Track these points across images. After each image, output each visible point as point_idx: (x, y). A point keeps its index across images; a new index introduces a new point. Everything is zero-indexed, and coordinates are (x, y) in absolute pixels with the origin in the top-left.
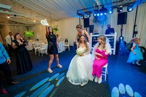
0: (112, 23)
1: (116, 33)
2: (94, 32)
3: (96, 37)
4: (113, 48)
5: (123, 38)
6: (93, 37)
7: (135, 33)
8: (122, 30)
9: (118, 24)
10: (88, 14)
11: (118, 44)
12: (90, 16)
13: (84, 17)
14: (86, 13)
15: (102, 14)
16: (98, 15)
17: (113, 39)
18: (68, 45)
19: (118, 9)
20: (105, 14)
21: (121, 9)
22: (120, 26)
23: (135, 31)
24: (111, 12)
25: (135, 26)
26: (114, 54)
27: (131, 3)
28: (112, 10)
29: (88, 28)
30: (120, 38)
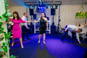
1: (50, 20)
2: (37, 19)
3: (38, 23)
7: (59, 20)
9: (51, 15)
10: (33, 7)
11: (51, 26)
13: (30, 8)
15: (42, 8)
16: (40, 8)
17: (49, 24)
20: (44, 8)
22: (52, 16)
23: (60, 19)
25: (59, 17)
27: (57, 4)
29: (33, 16)
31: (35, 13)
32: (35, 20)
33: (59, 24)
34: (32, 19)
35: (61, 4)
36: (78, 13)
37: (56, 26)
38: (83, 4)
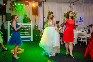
4: (30, 35)
6: (10, 26)
7: (44, 23)
8: (36, 20)
11: (33, 31)
15: (19, 4)
16: (16, 4)
22: (34, 16)
23: (44, 21)
25: (44, 18)
26: (32, 40)
27: (40, 1)
31: (8, 11)
32: (9, 22)
33: (43, 28)
34: (3, 20)
37: (40, 31)
38: (71, 3)
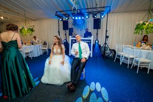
0: (90, 27)
2: (73, 35)
3: (75, 40)
4: (90, 50)
5: (98, 41)
6: (72, 40)
7: (107, 37)
8: (97, 34)
9: (94, 28)
10: (66, 17)
11: (94, 46)
12: (68, 19)
14: (65, 15)
15: (80, 18)
16: (77, 18)
17: (91, 42)
18: (46, 48)
19: (93, 14)
20: (83, 18)
21: (96, 15)
22: (96, 30)
23: (107, 35)
24: (87, 17)
25: (107, 31)
26: (91, 56)
27: (103, 11)
28: (88, 15)
29: (68, 31)
30: (96, 41)
31: (70, 26)
32: (70, 37)
33: (105, 43)
34: (66, 34)
35: (110, 10)
36: (139, 24)
37: (102, 46)
